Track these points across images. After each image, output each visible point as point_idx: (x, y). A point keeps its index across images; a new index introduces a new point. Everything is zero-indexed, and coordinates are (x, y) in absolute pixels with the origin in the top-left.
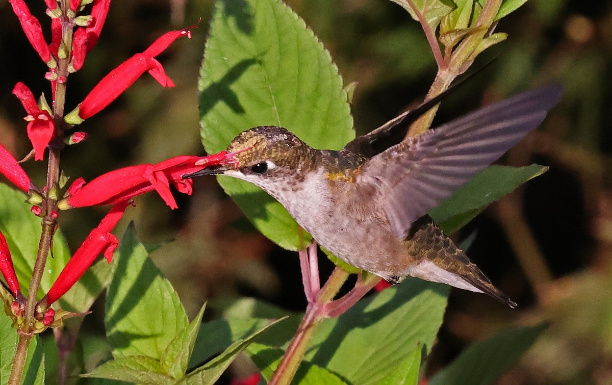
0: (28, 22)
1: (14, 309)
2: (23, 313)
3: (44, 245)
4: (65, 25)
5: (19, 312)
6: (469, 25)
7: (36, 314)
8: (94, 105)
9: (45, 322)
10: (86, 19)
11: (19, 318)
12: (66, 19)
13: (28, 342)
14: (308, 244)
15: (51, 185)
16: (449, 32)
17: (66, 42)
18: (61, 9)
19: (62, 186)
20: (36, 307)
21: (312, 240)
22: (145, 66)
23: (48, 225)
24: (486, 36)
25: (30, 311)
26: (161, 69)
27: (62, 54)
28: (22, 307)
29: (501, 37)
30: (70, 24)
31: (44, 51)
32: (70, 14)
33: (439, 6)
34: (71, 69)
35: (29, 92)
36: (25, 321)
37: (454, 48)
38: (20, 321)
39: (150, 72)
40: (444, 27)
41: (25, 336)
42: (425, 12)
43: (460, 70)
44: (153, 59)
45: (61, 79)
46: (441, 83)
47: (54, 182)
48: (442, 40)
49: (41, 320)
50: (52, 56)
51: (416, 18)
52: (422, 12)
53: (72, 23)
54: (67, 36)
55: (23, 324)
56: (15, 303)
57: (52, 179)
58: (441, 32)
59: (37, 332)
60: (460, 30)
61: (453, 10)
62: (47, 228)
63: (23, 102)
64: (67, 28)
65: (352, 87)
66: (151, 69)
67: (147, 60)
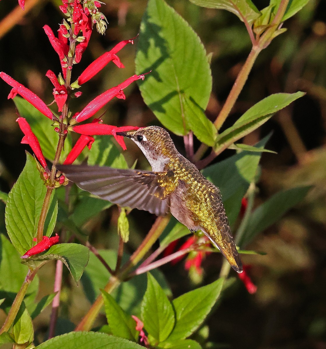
0: (54, 41)
1: (45, 176)
2: (49, 178)
3: (60, 146)
4: (71, 41)
5: (47, 177)
6: (268, 23)
7: (56, 178)
8: (85, 78)
9: (60, 182)
10: (82, 39)
11: (47, 180)
12: (72, 38)
13: (52, 191)
14: (188, 133)
15: (64, 117)
16: (258, 27)
17: (72, 49)
18: (69, 33)
19: (69, 117)
20: (56, 175)
21: (190, 131)
22: (111, 58)
23: (62, 136)
24: (277, 29)
25: (53, 177)
26: (119, 60)
27: (70, 55)
28: (49, 175)
29: (284, 30)
30: (74, 41)
31: (61, 54)
32: (74, 36)
33: (253, 14)
34: (74, 62)
35: (54, 75)
36: (50, 182)
37: (261, 35)
38: (48, 182)
39: (113, 61)
40: (256, 24)
41: (50, 189)
42: (247, 17)
43: (264, 46)
44: (114, 55)
45: (70, 67)
46: (254, 53)
47: (65, 116)
48: (255, 31)
49: (58, 181)
50: (65, 56)
51: (242, 20)
52: (245, 17)
53: (75, 40)
54: (72, 46)
55: (49, 183)
56: (45, 173)
57: (64, 114)
58: (254, 27)
59: (56, 187)
60: (264, 26)
61: (260, 16)
62: (62, 137)
63: (51, 79)
64: (72, 43)
65: (211, 55)
66: (114, 59)
67: (112, 55)
